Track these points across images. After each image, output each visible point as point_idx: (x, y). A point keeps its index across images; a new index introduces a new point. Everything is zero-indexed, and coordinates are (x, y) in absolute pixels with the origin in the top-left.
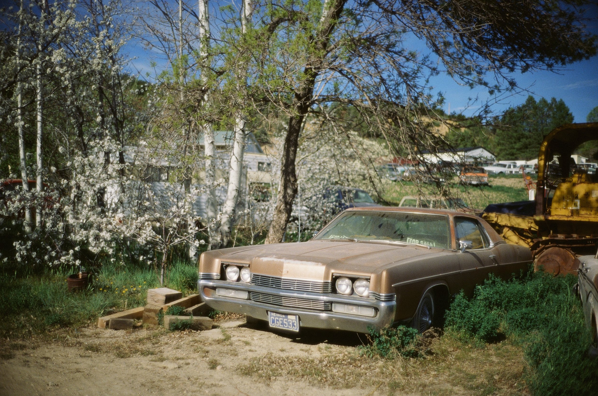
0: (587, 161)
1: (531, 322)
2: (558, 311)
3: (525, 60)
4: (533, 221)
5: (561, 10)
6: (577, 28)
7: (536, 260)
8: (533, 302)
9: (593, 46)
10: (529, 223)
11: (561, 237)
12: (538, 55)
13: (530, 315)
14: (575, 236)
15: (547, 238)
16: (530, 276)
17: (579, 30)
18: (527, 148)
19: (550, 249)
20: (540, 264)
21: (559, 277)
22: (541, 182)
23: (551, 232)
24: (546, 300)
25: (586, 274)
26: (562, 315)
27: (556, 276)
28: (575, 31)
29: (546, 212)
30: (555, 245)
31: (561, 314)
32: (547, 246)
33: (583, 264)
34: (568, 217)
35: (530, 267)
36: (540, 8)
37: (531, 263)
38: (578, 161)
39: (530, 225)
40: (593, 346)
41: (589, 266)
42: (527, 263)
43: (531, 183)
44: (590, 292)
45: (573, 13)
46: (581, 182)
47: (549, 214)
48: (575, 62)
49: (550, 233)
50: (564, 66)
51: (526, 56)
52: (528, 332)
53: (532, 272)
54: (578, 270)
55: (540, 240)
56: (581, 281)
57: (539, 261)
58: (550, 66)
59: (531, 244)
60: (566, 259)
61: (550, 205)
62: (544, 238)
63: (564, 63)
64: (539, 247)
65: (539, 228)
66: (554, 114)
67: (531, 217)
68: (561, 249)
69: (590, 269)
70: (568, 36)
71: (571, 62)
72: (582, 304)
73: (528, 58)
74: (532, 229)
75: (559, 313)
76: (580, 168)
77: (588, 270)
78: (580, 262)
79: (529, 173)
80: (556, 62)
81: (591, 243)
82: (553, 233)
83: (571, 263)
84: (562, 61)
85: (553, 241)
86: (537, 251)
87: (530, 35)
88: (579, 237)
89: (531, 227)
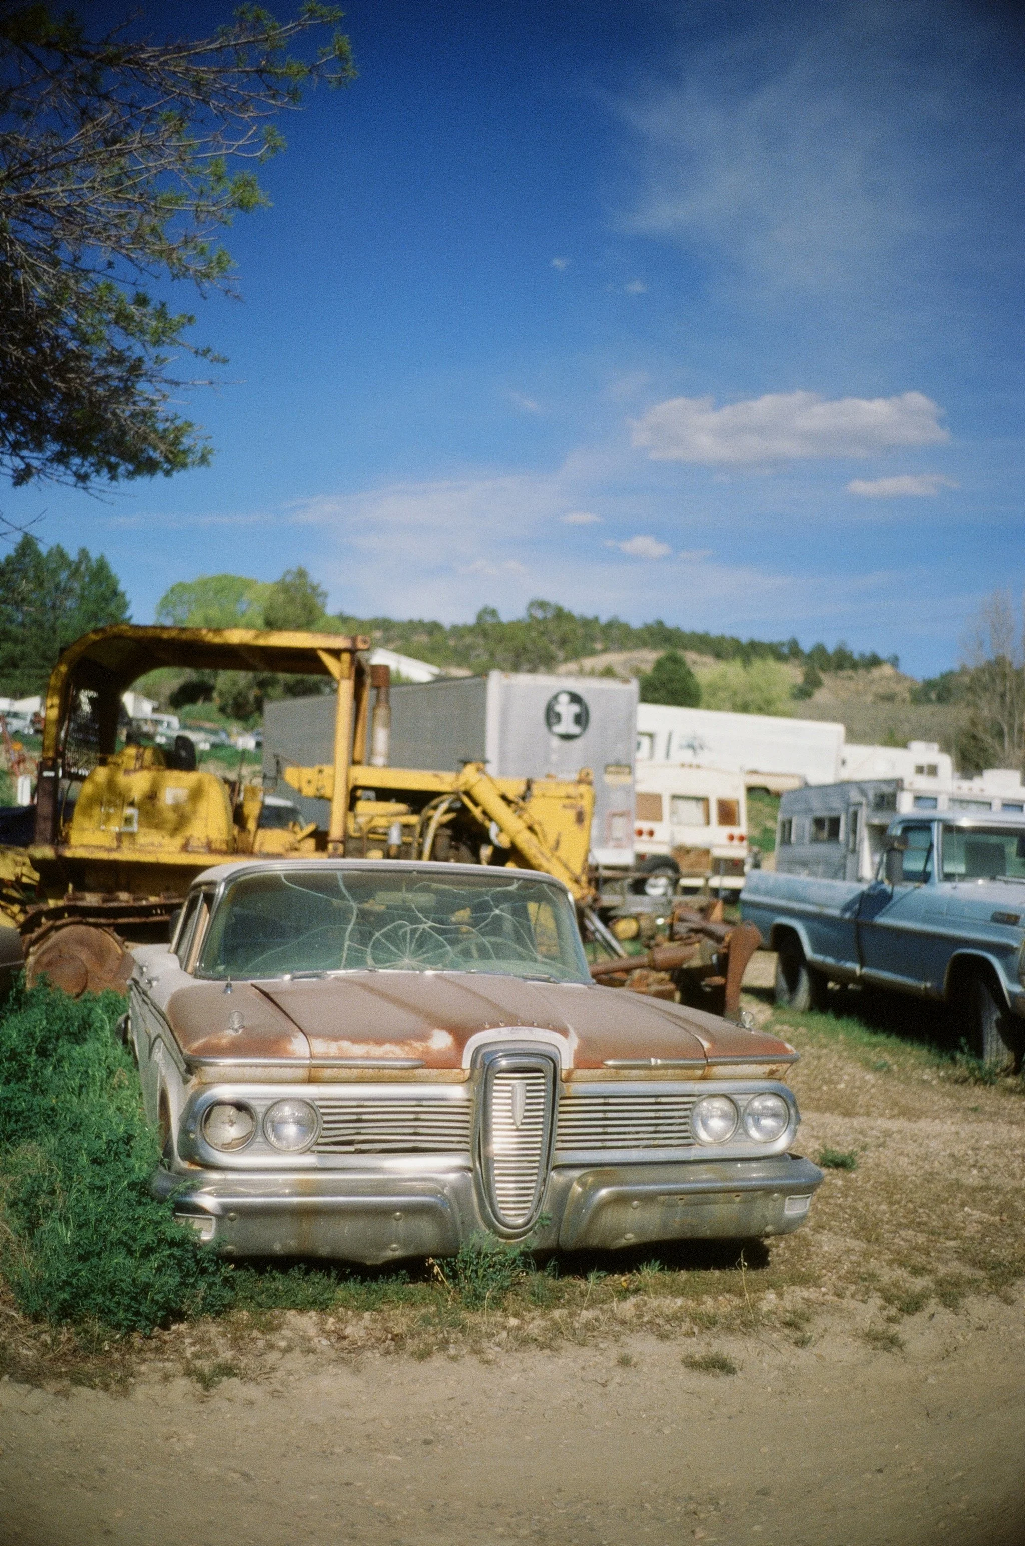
0: (155, 710)
1: (16, 1121)
2: (81, 1086)
3: (24, 453)
4: (28, 861)
5: (113, 348)
6: (147, 399)
7: (31, 960)
8: (23, 1068)
9: (181, 448)
10: (16, 863)
11: (91, 900)
12: (55, 447)
13: (16, 1102)
14: (124, 896)
15: (61, 903)
16: (17, 1000)
17: (153, 403)
18: (15, 666)
19: (65, 931)
20: (40, 971)
21: (85, 1001)
22: (50, 763)
23: (70, 887)
24: (53, 1060)
25: (149, 994)
26: (91, 1095)
27: (78, 996)
28: (143, 406)
29: (59, 839)
30: (78, 919)
31: (88, 1093)
32: (59, 923)
33: (141, 968)
34: (109, 850)
35: (17, 978)
36: (63, 332)
37: (20, 967)
38: (135, 707)
39: (18, 870)
40: (161, 1168)
41: (154, 974)
42: (9, 968)
43: (21, 760)
44: (158, 1036)
45: (140, 360)
46: (142, 768)
47: (66, 841)
48: (139, 479)
49: (67, 890)
50: (114, 483)
51: (26, 443)
52: (8, 1146)
53: (20, 992)
54: (129, 982)
55: (44, 907)
56: (137, 1008)
57: (37, 962)
58: (82, 478)
59: (21, 918)
60: (100, 955)
61: (68, 819)
62: (52, 903)
63: (113, 478)
64: (39, 925)
65: (41, 877)
66: (83, 588)
67: (21, 850)
68: (92, 930)
69: (157, 979)
70: (127, 414)
71: (130, 475)
72: (136, 1062)
73: (31, 451)
74: (25, 880)
75: (84, 1090)
76: (139, 727)
77: (154, 984)
78: (134, 961)
79: (16, 732)
80: (97, 472)
81: (161, 914)
82: (76, 889)
83: (112, 963)
84: (109, 472)
85: (73, 910)
86: (34, 936)
87: (36, 394)
88: (135, 900)
89: (22, 875)
